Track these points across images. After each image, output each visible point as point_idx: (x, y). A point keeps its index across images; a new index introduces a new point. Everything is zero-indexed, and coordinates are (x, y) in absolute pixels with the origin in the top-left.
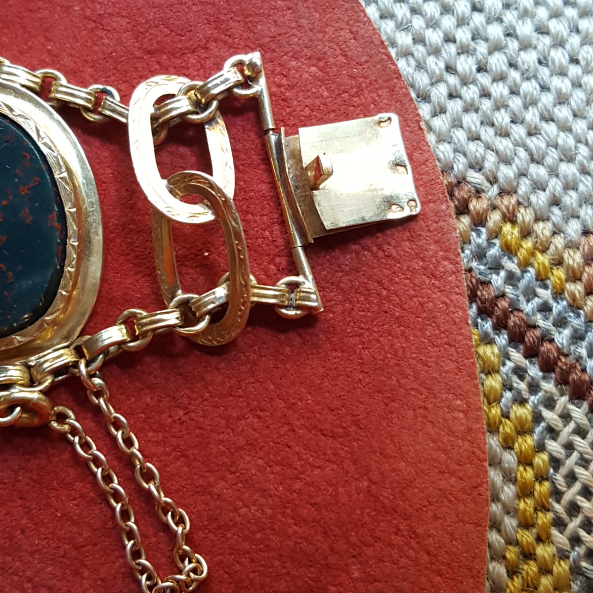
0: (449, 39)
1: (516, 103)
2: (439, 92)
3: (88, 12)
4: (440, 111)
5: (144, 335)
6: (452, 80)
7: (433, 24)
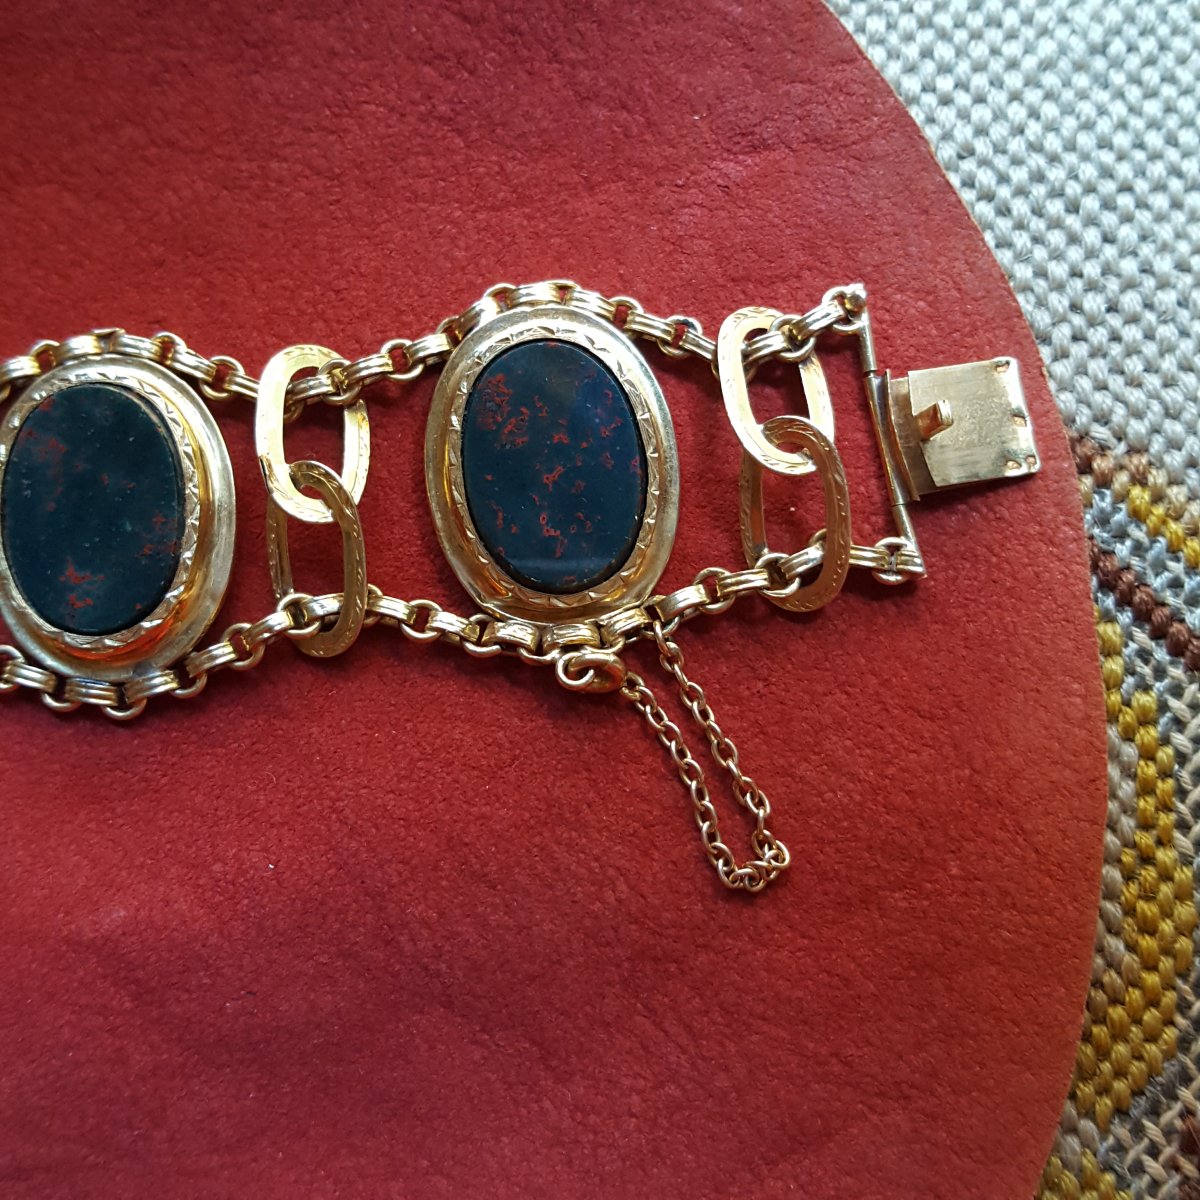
0: (1076, 274)
1: (1150, 349)
2: (1061, 334)
3: (667, 233)
4: (1062, 355)
5: (726, 597)
6: (1078, 320)
7: (1057, 256)
